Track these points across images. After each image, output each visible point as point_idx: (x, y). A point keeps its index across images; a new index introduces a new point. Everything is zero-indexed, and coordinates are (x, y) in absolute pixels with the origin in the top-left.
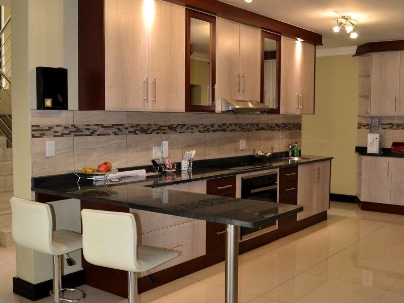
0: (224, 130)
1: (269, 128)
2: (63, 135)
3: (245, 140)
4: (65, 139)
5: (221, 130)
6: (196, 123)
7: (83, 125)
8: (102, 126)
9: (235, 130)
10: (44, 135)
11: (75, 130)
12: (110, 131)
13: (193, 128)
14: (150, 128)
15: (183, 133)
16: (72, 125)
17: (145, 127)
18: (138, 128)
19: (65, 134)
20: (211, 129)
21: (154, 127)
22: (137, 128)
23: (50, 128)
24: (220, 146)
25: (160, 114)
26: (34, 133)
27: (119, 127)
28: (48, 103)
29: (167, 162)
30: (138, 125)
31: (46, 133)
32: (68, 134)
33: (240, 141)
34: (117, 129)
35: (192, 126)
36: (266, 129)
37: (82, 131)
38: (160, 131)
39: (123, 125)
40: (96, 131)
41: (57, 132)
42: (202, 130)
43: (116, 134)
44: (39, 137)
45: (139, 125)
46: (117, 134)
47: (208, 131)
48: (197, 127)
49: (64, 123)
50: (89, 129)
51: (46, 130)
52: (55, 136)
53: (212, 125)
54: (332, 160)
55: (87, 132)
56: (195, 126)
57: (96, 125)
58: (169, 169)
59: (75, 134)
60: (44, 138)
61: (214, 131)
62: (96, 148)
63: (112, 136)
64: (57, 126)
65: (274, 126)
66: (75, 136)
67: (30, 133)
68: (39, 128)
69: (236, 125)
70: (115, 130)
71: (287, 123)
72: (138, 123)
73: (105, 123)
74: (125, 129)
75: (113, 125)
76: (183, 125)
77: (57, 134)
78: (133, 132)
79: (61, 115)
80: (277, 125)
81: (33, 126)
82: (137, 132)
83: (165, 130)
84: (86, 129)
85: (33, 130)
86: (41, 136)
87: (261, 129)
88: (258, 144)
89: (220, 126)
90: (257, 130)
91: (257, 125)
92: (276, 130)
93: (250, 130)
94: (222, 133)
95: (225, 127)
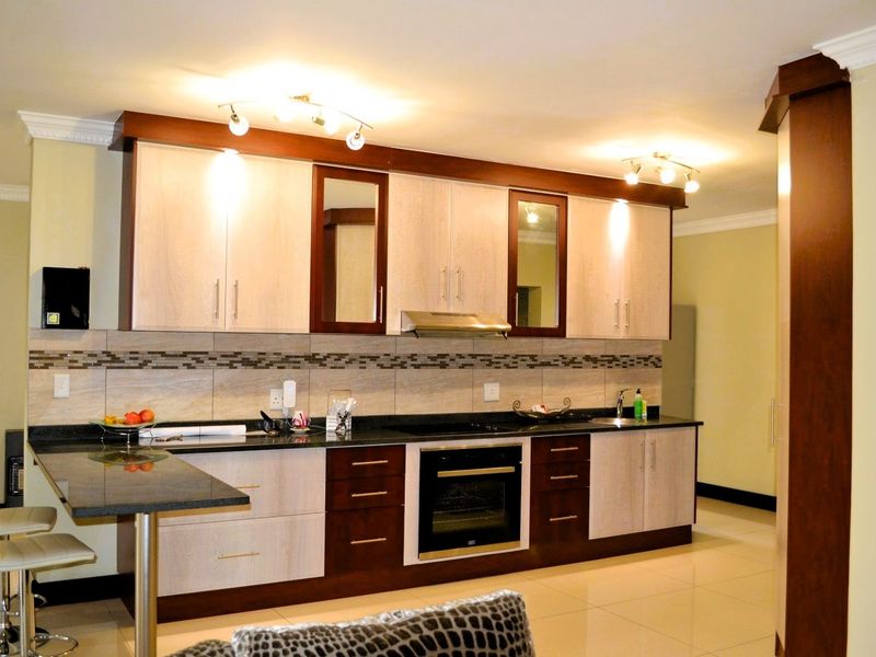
0: (443, 366)
1: (566, 364)
2: (85, 366)
3: (498, 384)
4: (90, 371)
5: (434, 365)
6: (373, 353)
7: (125, 353)
8: (163, 354)
9: (471, 365)
10: (52, 365)
11: (109, 359)
12: (180, 362)
13: (363, 360)
14: (264, 359)
15: (343, 368)
16: (103, 352)
17: (254, 358)
18: (239, 358)
19: (90, 365)
20: (410, 362)
21: (273, 358)
22: (235, 359)
23: (62, 356)
24: (431, 393)
25: (288, 336)
26: (32, 361)
27: (198, 356)
28: (54, 318)
29: (296, 416)
30: (236, 354)
31: (55, 362)
32: (95, 365)
33: (486, 385)
34: (193, 359)
35: (361, 357)
36: (557, 365)
37: (123, 362)
38: (286, 365)
39: (207, 353)
40: (150, 362)
41: (76, 362)
42: (386, 364)
43: (189, 366)
44: (42, 368)
45: (240, 353)
46: (194, 368)
47: (402, 366)
48: (374, 358)
49: (89, 349)
50: (137, 359)
51: (57, 358)
52: (70, 368)
53: (412, 357)
54: (700, 427)
55: (132, 363)
56: (369, 357)
57: (149, 353)
58: (299, 427)
59: (108, 365)
60: (51, 370)
61: (417, 367)
62: (149, 388)
63: (184, 371)
64: (75, 352)
65: (579, 359)
66: (108, 368)
67: (27, 362)
68: (42, 356)
69: (474, 356)
70: (188, 360)
71: (617, 354)
72: (239, 350)
73: (168, 350)
74: (210, 359)
75: (185, 354)
76: (340, 356)
77: (75, 365)
78: (227, 365)
79: (85, 336)
80: (587, 358)
81: (31, 352)
82: (235, 365)
83: (299, 362)
84: (131, 359)
85: (31, 358)
86: (46, 367)
87: (544, 364)
88: (534, 391)
89: (433, 359)
90: (532, 367)
91: (533, 357)
92: (587, 367)
93: (511, 365)
94: (438, 371)
95: (447, 360)
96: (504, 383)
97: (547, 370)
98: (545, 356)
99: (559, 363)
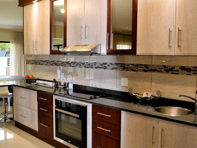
0: (105, 68)
1: (167, 71)
5: (102, 67)
6: (83, 62)
7: (37, 60)
8: (42, 61)
9: (116, 68)
12: (44, 63)
20: (94, 66)
23: (30, 61)
24: (101, 79)
27: (47, 62)
30: (53, 61)
33: (122, 79)
36: (161, 71)
40: (40, 63)
42: (87, 66)
46: (47, 65)
47: (91, 67)
48: (83, 64)
49: (33, 59)
53: (95, 64)
59: (35, 63)
60: (29, 64)
61: (96, 68)
65: (177, 68)
69: (117, 64)
76: (75, 63)
80: (183, 68)
82: (53, 64)
83: (65, 64)
85: (26, 61)
87: (152, 70)
88: (147, 84)
89: (102, 65)
90: (145, 71)
91: (146, 66)
92: (182, 74)
93: (134, 69)
94: (103, 70)
95: (106, 65)
96: (130, 78)
97: (154, 74)
98: (152, 66)
99: (163, 70)
